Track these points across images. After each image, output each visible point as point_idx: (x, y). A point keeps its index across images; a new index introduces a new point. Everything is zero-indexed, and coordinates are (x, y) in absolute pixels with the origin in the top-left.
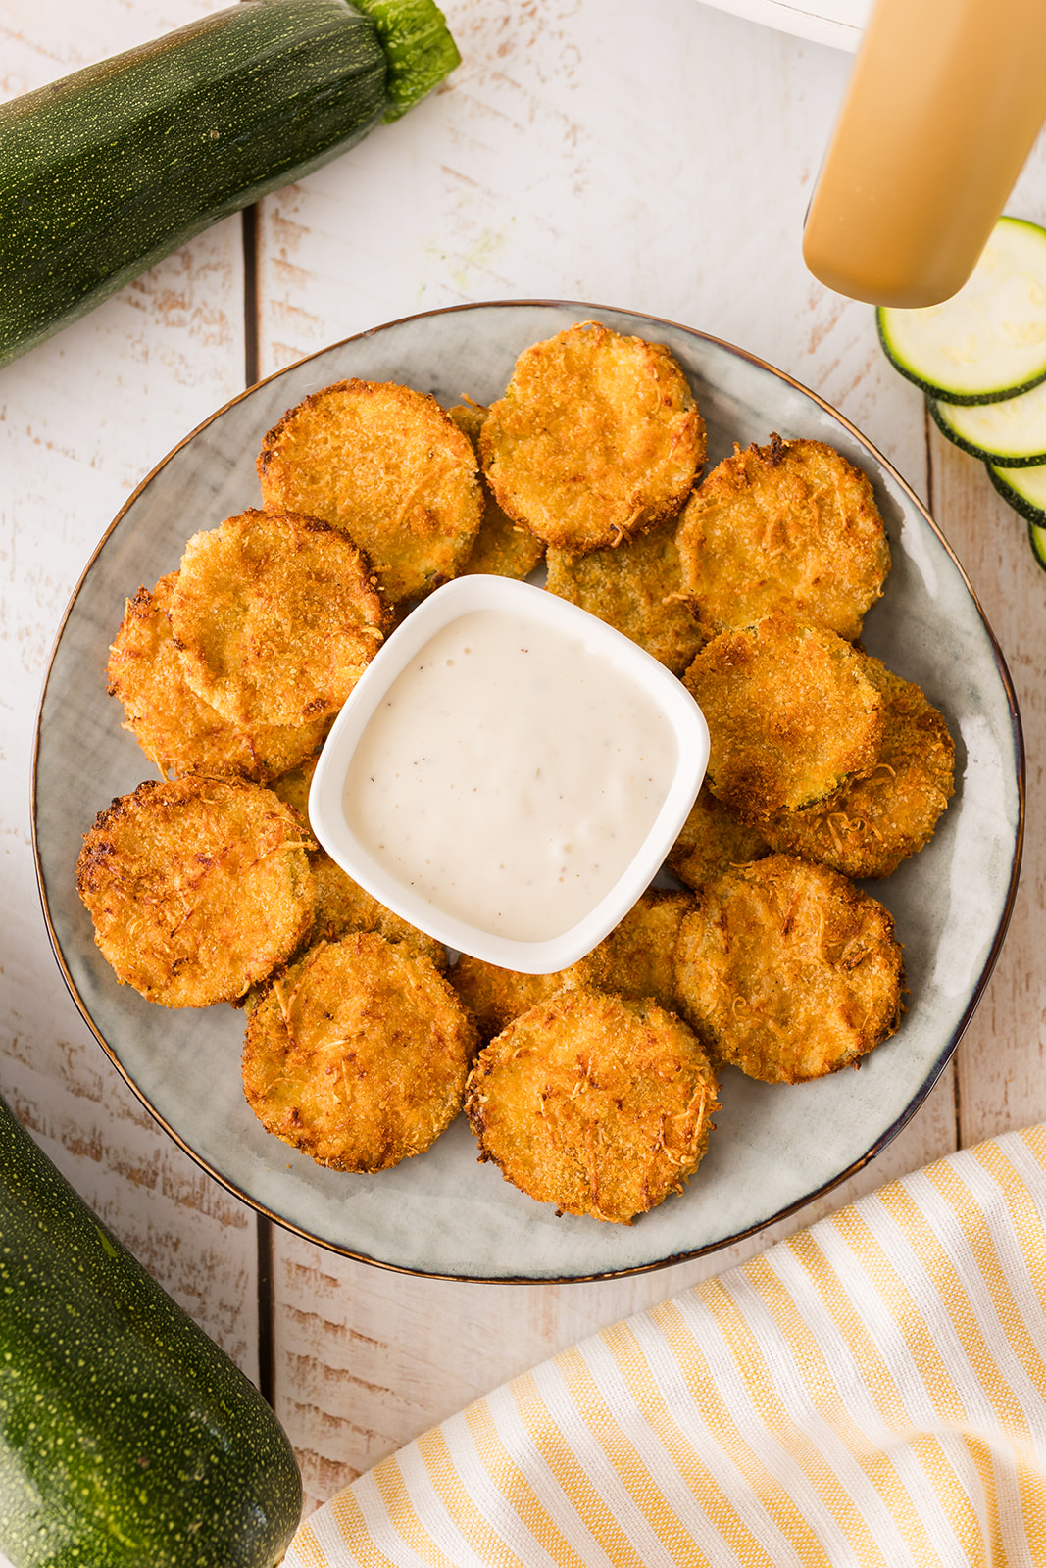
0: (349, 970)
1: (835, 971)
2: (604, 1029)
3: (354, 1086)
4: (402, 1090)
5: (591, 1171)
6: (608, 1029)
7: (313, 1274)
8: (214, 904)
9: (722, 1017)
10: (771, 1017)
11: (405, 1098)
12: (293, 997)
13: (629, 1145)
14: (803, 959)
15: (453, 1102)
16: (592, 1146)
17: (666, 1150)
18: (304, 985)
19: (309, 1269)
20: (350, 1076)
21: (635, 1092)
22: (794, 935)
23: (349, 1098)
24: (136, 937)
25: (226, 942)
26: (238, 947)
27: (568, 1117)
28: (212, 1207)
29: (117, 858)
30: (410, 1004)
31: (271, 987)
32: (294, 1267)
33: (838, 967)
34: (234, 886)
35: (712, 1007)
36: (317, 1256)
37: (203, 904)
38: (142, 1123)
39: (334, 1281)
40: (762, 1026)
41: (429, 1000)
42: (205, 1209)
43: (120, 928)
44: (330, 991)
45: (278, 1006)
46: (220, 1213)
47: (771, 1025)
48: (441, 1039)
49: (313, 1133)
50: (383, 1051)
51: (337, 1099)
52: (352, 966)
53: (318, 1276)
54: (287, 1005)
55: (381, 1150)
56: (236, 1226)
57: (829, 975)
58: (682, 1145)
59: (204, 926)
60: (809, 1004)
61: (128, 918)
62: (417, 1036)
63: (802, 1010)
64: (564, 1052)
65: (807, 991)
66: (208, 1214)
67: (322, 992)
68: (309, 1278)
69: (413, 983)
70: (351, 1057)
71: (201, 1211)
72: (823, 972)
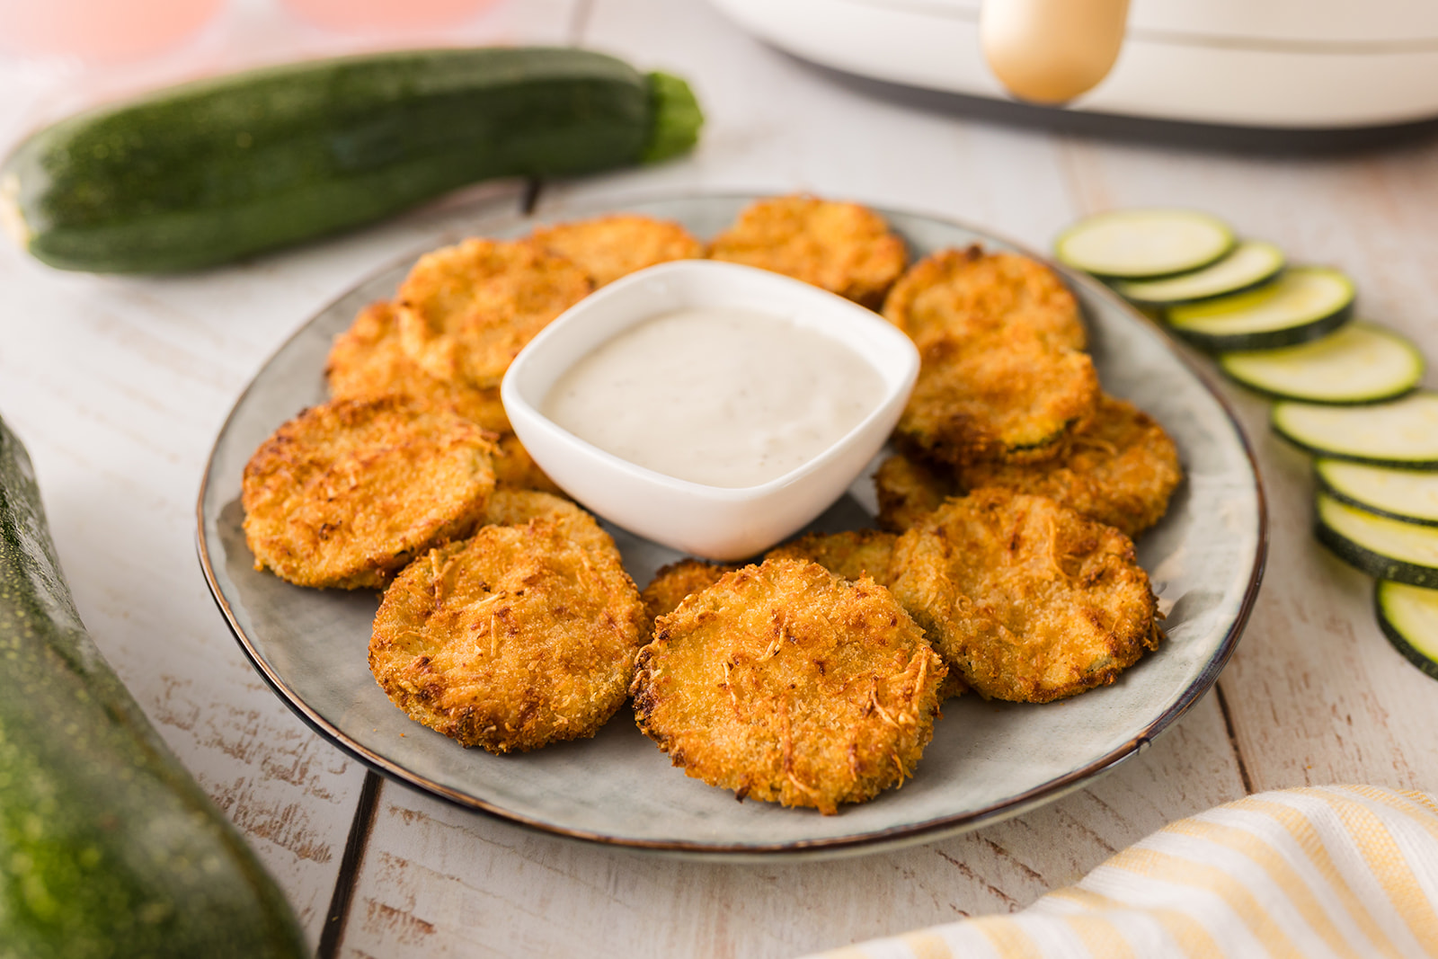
0: (518, 545)
1: (1072, 589)
2: (805, 584)
3: (501, 643)
4: (558, 651)
5: (784, 738)
6: (811, 587)
7: (401, 917)
8: (383, 484)
9: (944, 607)
10: (1002, 623)
11: (560, 660)
12: (449, 564)
13: (833, 716)
14: (1035, 573)
15: (618, 677)
16: (786, 711)
17: (879, 709)
18: (464, 558)
19: (398, 911)
20: (499, 633)
21: (841, 656)
22: (1023, 554)
23: (493, 654)
24: (290, 512)
25: (387, 512)
26: (398, 518)
27: (757, 685)
28: (291, 838)
29: (293, 446)
30: (580, 586)
31: (426, 554)
32: (378, 908)
33: (1077, 585)
34: (408, 470)
35: (932, 597)
36: (412, 898)
37: (371, 483)
38: (232, 752)
39: (428, 927)
40: (991, 631)
41: (604, 584)
42: (281, 839)
43: (276, 503)
44: (492, 565)
45: (429, 570)
46: (299, 845)
47: (1003, 631)
48: (611, 621)
49: (442, 679)
50: (542, 615)
51: (478, 650)
52: (521, 542)
53: (408, 920)
54: (440, 571)
55: (522, 707)
56: (315, 859)
57: (1066, 591)
58: (901, 702)
59: (366, 501)
60: (1047, 618)
61: (287, 496)
62: (583, 614)
63: (1038, 624)
64: (757, 615)
65: (1043, 606)
66: (283, 844)
67: (483, 565)
68: (395, 922)
69: (587, 564)
70: (503, 613)
71: (275, 841)
72: (1059, 589)
